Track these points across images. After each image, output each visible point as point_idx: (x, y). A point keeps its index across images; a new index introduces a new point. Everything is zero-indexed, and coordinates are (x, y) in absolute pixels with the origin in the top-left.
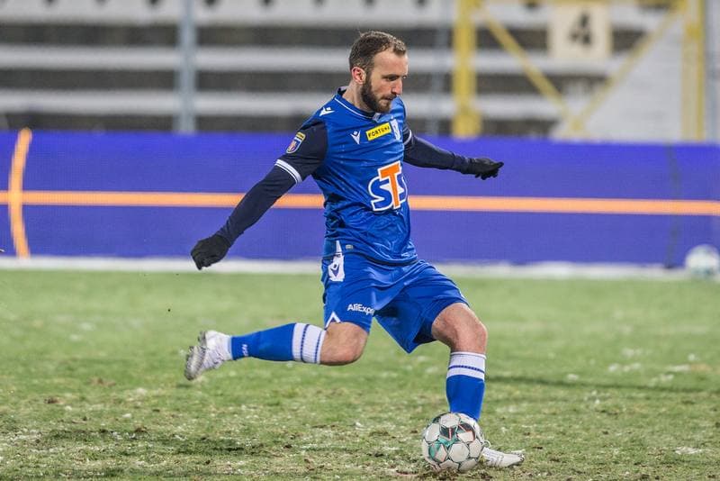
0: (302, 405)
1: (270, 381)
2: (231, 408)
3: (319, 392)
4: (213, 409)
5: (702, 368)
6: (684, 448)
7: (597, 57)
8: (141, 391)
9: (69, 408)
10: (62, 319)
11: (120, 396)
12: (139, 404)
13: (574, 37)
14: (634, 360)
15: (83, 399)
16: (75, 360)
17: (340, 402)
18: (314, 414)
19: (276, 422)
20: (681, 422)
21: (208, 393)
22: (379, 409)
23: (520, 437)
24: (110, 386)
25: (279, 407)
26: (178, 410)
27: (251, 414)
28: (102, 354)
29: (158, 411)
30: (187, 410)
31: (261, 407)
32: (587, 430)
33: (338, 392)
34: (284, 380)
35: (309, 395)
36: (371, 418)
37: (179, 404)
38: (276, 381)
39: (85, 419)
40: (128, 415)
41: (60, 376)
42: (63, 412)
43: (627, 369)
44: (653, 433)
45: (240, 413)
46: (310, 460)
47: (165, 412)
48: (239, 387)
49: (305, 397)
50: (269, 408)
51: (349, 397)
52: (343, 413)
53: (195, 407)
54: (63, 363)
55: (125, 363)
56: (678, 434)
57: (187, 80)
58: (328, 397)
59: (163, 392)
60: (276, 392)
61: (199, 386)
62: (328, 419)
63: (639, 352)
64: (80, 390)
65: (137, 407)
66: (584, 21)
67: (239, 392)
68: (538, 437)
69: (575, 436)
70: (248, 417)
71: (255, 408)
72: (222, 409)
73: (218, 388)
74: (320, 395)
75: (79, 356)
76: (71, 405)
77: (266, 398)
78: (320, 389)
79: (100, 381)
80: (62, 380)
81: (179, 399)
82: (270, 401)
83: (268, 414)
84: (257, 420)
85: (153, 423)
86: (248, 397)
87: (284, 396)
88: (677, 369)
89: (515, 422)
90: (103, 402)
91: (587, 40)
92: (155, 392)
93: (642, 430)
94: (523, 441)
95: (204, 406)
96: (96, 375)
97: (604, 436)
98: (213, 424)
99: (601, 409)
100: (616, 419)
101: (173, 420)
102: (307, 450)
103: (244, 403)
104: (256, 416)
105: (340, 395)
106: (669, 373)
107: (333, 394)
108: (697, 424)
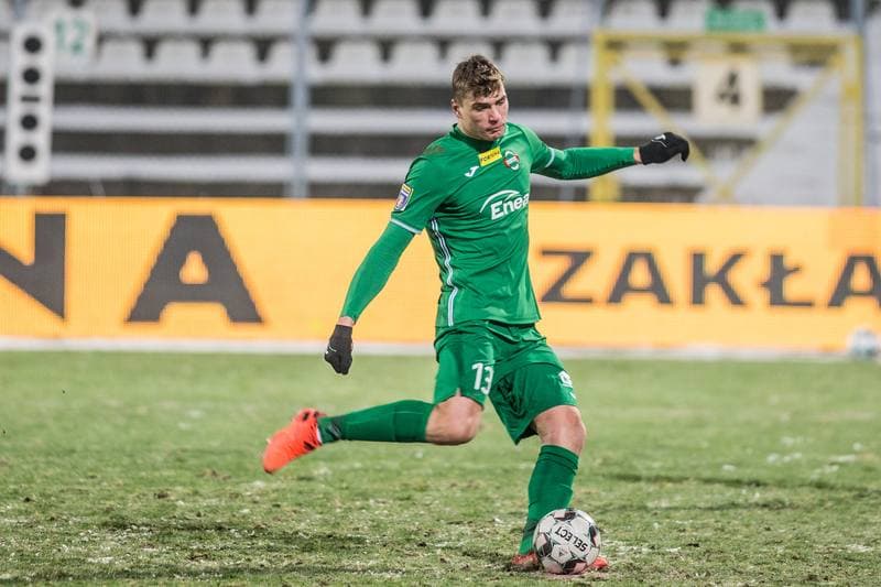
0: (435, 500)
1: (399, 474)
2: (358, 503)
3: (453, 485)
4: (339, 504)
5: (870, 458)
6: (855, 546)
7: (747, 118)
8: (259, 484)
9: (181, 503)
10: (168, 405)
11: (236, 490)
12: (258, 498)
13: (722, 96)
14: (793, 449)
15: (196, 493)
16: (184, 451)
17: (477, 496)
18: (448, 509)
19: (408, 518)
20: (849, 517)
21: (332, 486)
22: (519, 503)
23: (675, 533)
24: (224, 479)
25: (410, 502)
26: (300, 505)
27: (380, 510)
28: (215, 444)
29: (278, 506)
30: (310, 504)
31: (391, 501)
32: (747, 526)
33: (474, 484)
34: (414, 472)
35: (442, 489)
36: (512, 513)
37: (301, 499)
38: (405, 472)
39: (199, 515)
40: (246, 511)
41: (168, 468)
42: (175, 507)
43: (787, 459)
44: (819, 529)
45: (367, 508)
46: (447, 559)
47: (286, 507)
48: (365, 480)
49: (438, 490)
50: (399, 502)
51: (486, 491)
52: (481, 508)
53: (319, 502)
54: (173, 453)
55: (240, 453)
56: (846, 530)
57: (299, 143)
58: (463, 490)
59: (284, 486)
60: (406, 485)
61: (322, 479)
62: (464, 515)
63: (799, 440)
64: (192, 484)
65: (255, 502)
66: (733, 79)
67: (365, 486)
68: (695, 534)
69: (735, 532)
70: (377, 512)
71: (384, 503)
72: (348, 504)
73: (342, 481)
74: (454, 488)
75: (188, 447)
76: (183, 500)
77: (396, 492)
78: (453, 481)
79: (214, 473)
80: (172, 473)
81: (300, 493)
82: (400, 495)
83: (399, 509)
84: (387, 516)
85: (274, 519)
86: (376, 491)
87: (415, 489)
88: (842, 459)
89: (668, 518)
90: (217, 496)
91: (735, 99)
92: (274, 486)
93: (807, 526)
94: (677, 539)
95: (328, 500)
96: (209, 466)
97: (766, 533)
98: (338, 520)
99: (761, 502)
100: (779, 514)
101: (295, 516)
102: (443, 549)
103: (373, 497)
104: (386, 512)
105: (476, 488)
106: (833, 464)
107: (469, 486)
108: (866, 519)
